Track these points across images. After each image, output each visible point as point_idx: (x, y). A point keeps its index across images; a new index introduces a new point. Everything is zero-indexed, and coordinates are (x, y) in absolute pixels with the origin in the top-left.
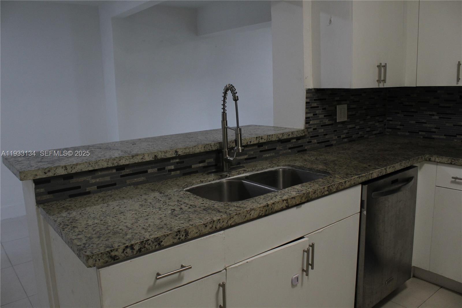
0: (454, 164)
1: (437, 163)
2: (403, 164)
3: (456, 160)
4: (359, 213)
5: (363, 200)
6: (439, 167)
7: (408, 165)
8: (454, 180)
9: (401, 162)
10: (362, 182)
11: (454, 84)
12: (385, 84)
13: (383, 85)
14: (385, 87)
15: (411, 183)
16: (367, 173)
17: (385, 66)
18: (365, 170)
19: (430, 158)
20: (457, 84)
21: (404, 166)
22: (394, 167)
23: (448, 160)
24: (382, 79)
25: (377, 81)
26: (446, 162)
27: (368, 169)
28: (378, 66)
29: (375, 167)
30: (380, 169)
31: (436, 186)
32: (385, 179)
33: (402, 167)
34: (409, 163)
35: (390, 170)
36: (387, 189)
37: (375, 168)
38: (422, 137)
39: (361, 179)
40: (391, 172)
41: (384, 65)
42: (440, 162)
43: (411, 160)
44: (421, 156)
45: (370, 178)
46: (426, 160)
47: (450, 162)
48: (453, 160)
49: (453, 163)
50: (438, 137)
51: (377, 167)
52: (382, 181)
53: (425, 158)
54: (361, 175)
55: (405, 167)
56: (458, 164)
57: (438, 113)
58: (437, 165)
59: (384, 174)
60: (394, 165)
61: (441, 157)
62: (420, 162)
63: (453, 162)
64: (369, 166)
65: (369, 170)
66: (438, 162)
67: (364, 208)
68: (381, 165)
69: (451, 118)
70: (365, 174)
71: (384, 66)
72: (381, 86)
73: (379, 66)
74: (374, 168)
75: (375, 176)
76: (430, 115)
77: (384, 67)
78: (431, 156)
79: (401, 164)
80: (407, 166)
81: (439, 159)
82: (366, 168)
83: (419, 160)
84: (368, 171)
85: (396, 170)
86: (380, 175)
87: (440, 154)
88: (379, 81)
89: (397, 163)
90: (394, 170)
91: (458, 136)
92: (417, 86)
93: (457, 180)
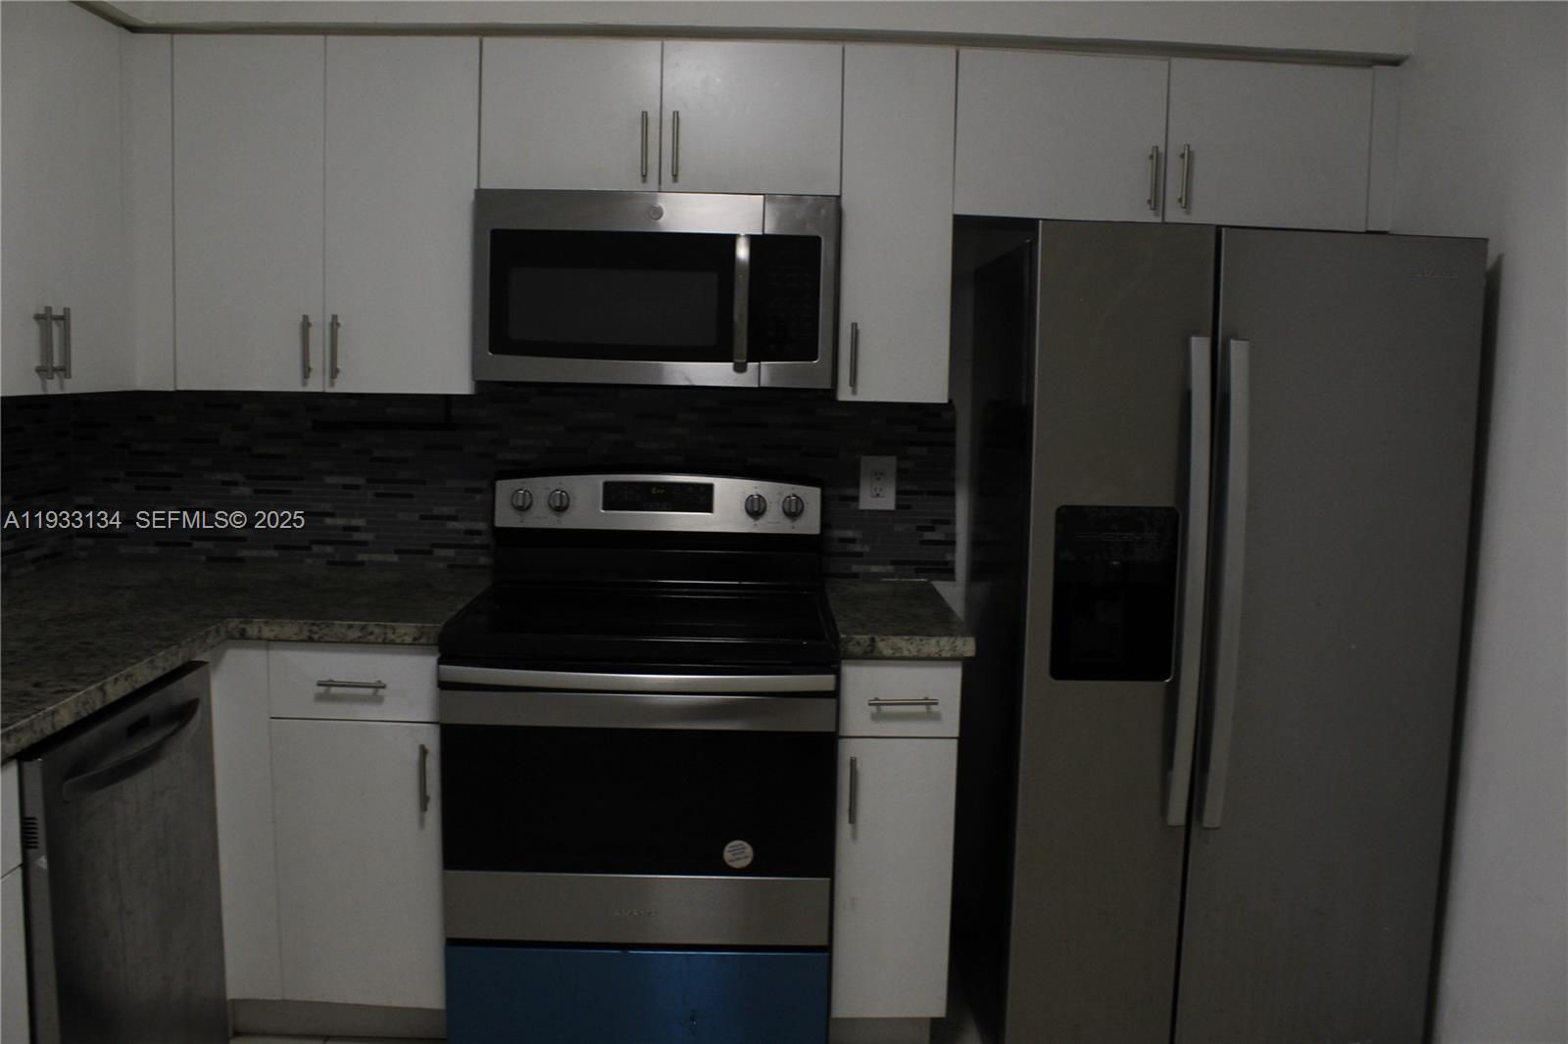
0: (320, 640)
1: (269, 643)
2: (160, 663)
3: (322, 626)
4: (19, 871)
5: (30, 819)
6: (272, 653)
7: (178, 662)
8: (322, 689)
9: (153, 657)
10: (19, 750)
11: (292, 384)
12: (66, 381)
13: (62, 387)
14: (68, 391)
15: (195, 723)
16: (34, 716)
17: (64, 319)
18: (24, 704)
19: (244, 630)
20: (304, 384)
21: (164, 669)
22: (129, 676)
23: (301, 631)
24: (56, 363)
25: (39, 370)
26: (294, 638)
27: (35, 699)
28: (38, 317)
29: (62, 686)
30: (81, 693)
31: (272, 718)
32: (102, 726)
33: (158, 673)
34: (180, 655)
35: (116, 690)
36: (112, 760)
37: (64, 692)
38: (203, 558)
39: (13, 739)
40: (122, 694)
41: (61, 313)
42: (277, 640)
43: (183, 643)
44: (214, 627)
45: (49, 731)
46: (232, 638)
47: (305, 634)
48: (315, 628)
49: (316, 637)
50: (254, 553)
51: (70, 686)
52: (93, 734)
53: (227, 632)
54: (11, 728)
55: (168, 670)
56: (330, 639)
57: (248, 477)
58: (268, 648)
59: (98, 706)
60: (129, 669)
61: (278, 621)
62: (212, 647)
63: (316, 633)
64: (37, 685)
65: (39, 702)
66: (269, 640)
67: (36, 847)
68: (82, 675)
69: (289, 492)
70: (27, 720)
71: (62, 318)
72: (54, 388)
73: (44, 318)
74: (58, 692)
75: (65, 719)
76: (224, 483)
77: (61, 322)
78: (246, 623)
79: (152, 662)
80: (174, 667)
81: (272, 631)
82: (27, 694)
83: (210, 641)
84: (38, 707)
85: (137, 686)
86: (84, 714)
87: (274, 612)
88: (45, 371)
89: (139, 659)
90: (133, 687)
91: (315, 548)
92: (181, 387)
93: (334, 690)
